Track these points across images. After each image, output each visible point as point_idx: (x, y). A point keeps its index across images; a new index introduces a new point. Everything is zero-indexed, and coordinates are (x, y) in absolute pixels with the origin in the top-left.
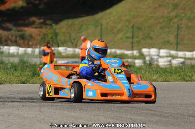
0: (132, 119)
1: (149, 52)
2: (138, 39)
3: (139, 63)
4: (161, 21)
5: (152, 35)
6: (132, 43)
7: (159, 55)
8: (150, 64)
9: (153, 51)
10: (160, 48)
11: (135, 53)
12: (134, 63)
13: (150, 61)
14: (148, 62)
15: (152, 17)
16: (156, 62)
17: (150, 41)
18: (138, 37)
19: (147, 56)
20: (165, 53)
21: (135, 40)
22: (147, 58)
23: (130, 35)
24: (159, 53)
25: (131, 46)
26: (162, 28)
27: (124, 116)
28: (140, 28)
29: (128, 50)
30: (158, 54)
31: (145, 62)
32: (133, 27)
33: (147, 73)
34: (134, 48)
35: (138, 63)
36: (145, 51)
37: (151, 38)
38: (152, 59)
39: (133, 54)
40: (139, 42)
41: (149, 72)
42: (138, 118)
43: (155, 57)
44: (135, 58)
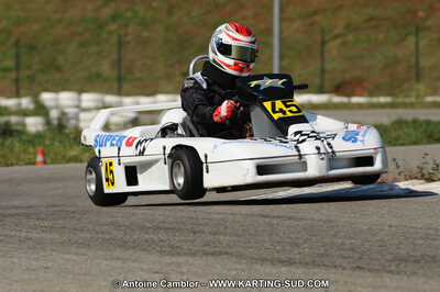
0: (30, 239)
1: (57, 100)
2: (29, 73)
3: (36, 124)
4: (80, 29)
5: (60, 60)
6: (17, 81)
7: (78, 107)
8: (61, 126)
9: (66, 98)
10: (81, 91)
11: (26, 102)
12: (24, 125)
13: (59, 119)
14: (55, 122)
15: (59, 21)
16: (73, 122)
17: (57, 76)
18: (29, 68)
19: (52, 108)
20: (93, 100)
21: (24, 73)
22: (54, 114)
23: (10, 63)
24: (80, 100)
25: (14, 88)
26: (82, 45)
27: (13, 233)
28: (32, 48)
29: (9, 97)
30: (76, 103)
31: (48, 122)
32: (17, 44)
33: (57, 143)
34: (22, 92)
35: (34, 124)
36: (47, 97)
37: (59, 69)
38: (63, 114)
39: (19, 105)
40: (32, 79)
41: (61, 142)
42: (44, 236)
43: (71, 111)
44: (26, 113)
